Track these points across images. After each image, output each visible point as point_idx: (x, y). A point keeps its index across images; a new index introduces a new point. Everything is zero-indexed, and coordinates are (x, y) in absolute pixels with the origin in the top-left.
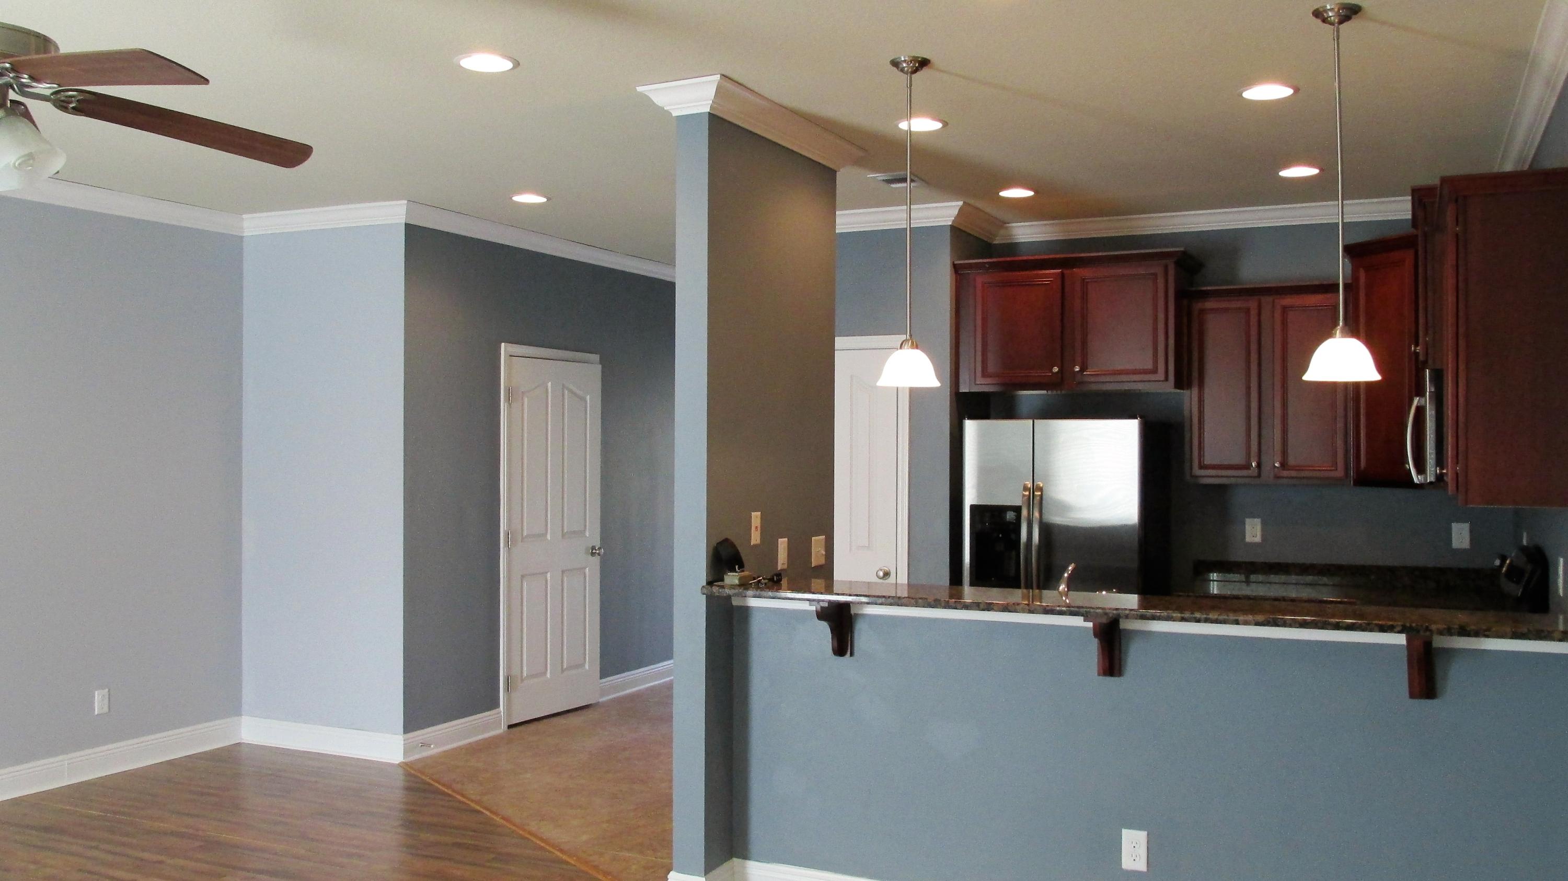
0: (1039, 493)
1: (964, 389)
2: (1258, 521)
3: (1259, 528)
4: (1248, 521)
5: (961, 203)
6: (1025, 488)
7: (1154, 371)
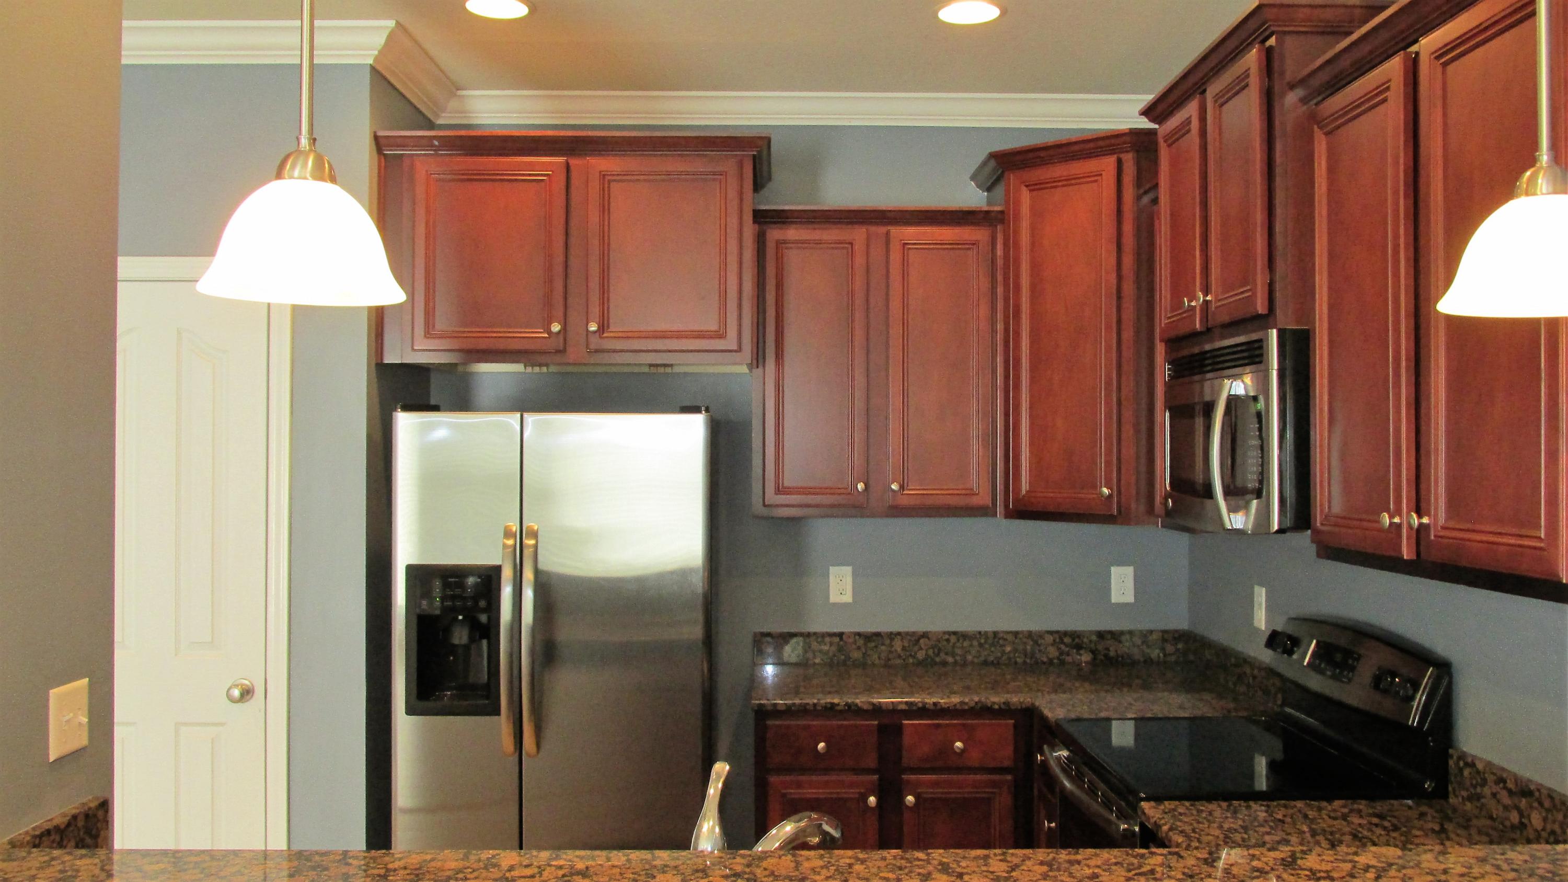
0: (532, 542)
1: (391, 358)
2: (847, 570)
3: (849, 580)
4: (833, 570)
5: (391, 23)
6: (508, 534)
7: (720, 335)
